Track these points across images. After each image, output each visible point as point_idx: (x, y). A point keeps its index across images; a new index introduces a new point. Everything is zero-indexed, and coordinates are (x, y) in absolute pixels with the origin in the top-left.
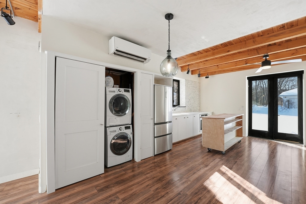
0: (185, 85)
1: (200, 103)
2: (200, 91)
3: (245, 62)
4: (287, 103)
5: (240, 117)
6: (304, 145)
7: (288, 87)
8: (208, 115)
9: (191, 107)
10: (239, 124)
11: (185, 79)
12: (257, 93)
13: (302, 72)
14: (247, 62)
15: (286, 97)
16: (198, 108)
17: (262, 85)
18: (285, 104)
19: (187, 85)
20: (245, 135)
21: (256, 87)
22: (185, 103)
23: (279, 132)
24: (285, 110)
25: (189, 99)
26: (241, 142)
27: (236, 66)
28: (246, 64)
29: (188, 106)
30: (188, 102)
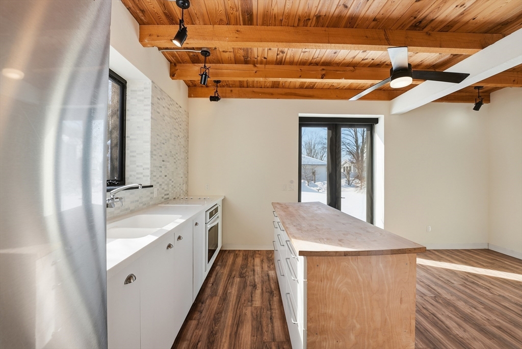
0: (152, 104)
1: (187, 173)
9: (168, 185)
13: (376, 121)
14: (324, 72)
16: (184, 188)
19: (159, 108)
22: (148, 172)
25: (162, 159)
27: (300, 76)
28: (322, 78)
29: (160, 183)
30: (160, 169)
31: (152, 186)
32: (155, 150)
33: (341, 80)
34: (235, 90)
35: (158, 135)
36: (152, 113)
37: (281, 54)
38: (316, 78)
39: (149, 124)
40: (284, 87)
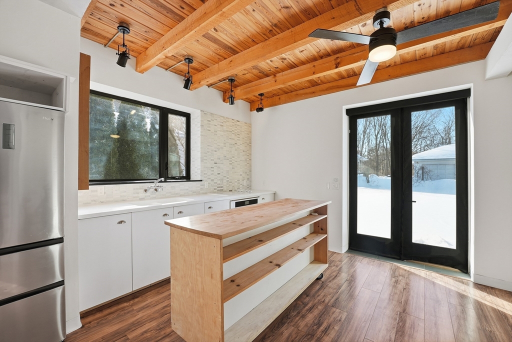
0: (202, 126)
1: (249, 172)
2: (249, 144)
3: (333, 62)
4: (421, 172)
5: (322, 211)
6: (472, 279)
7: (420, 147)
8: (259, 202)
9: (221, 180)
10: (320, 228)
11: (201, 111)
12: (377, 155)
13: (467, 92)
14: (338, 60)
15: (418, 163)
16: (245, 183)
17: (385, 144)
18: (418, 174)
19: (209, 127)
20: (341, 251)
21: (376, 146)
23: (414, 241)
24: (418, 183)
25: (213, 162)
26: (322, 279)
27: (314, 73)
28: (337, 68)
29: (211, 179)
30: (212, 169)
31: (201, 181)
32: (205, 156)
33: (359, 62)
34: (283, 97)
35: (208, 146)
36: (201, 132)
37: (285, 61)
38: (330, 70)
39: (199, 139)
40: (323, 83)
